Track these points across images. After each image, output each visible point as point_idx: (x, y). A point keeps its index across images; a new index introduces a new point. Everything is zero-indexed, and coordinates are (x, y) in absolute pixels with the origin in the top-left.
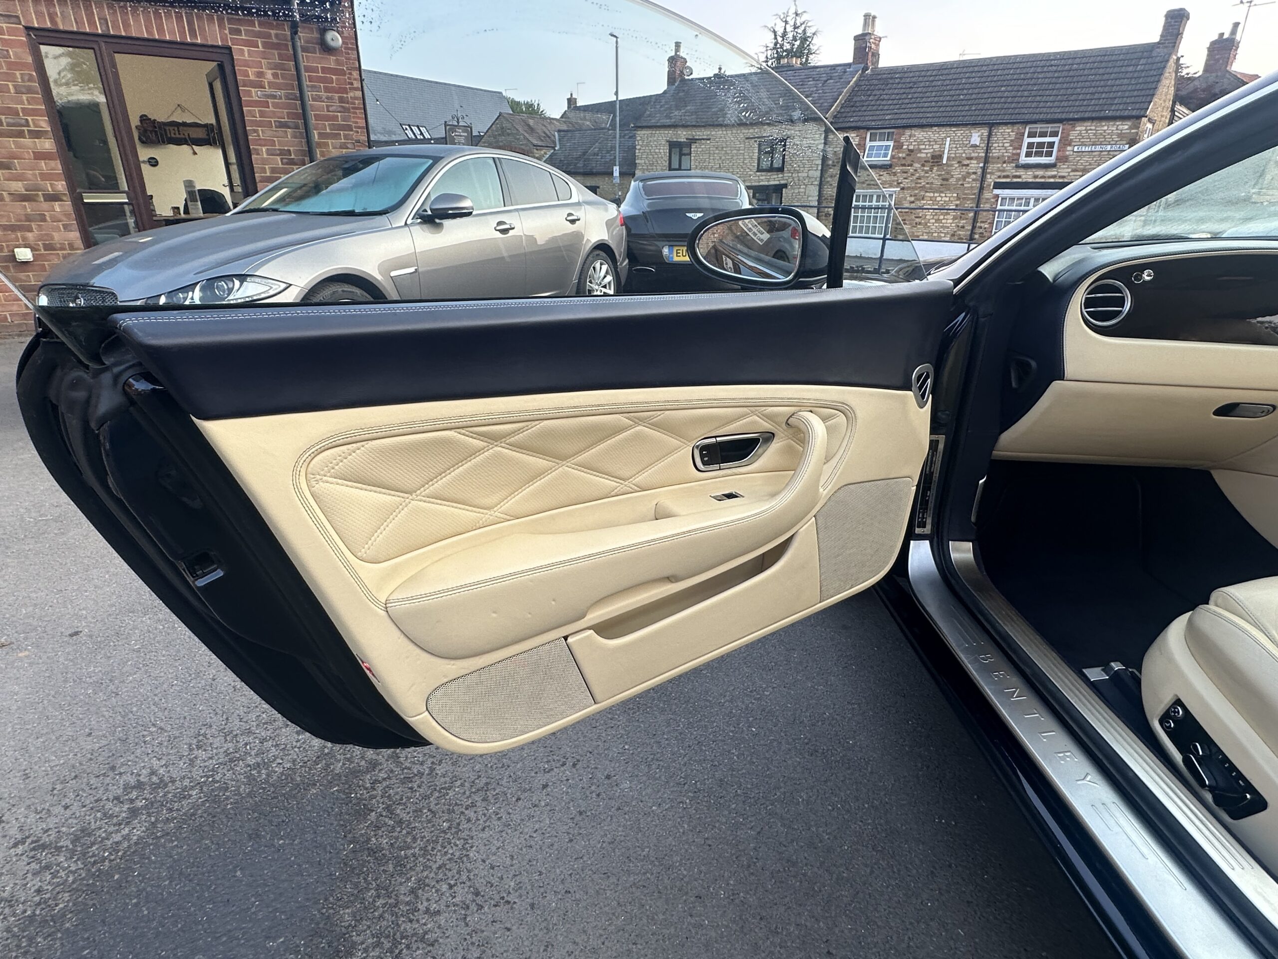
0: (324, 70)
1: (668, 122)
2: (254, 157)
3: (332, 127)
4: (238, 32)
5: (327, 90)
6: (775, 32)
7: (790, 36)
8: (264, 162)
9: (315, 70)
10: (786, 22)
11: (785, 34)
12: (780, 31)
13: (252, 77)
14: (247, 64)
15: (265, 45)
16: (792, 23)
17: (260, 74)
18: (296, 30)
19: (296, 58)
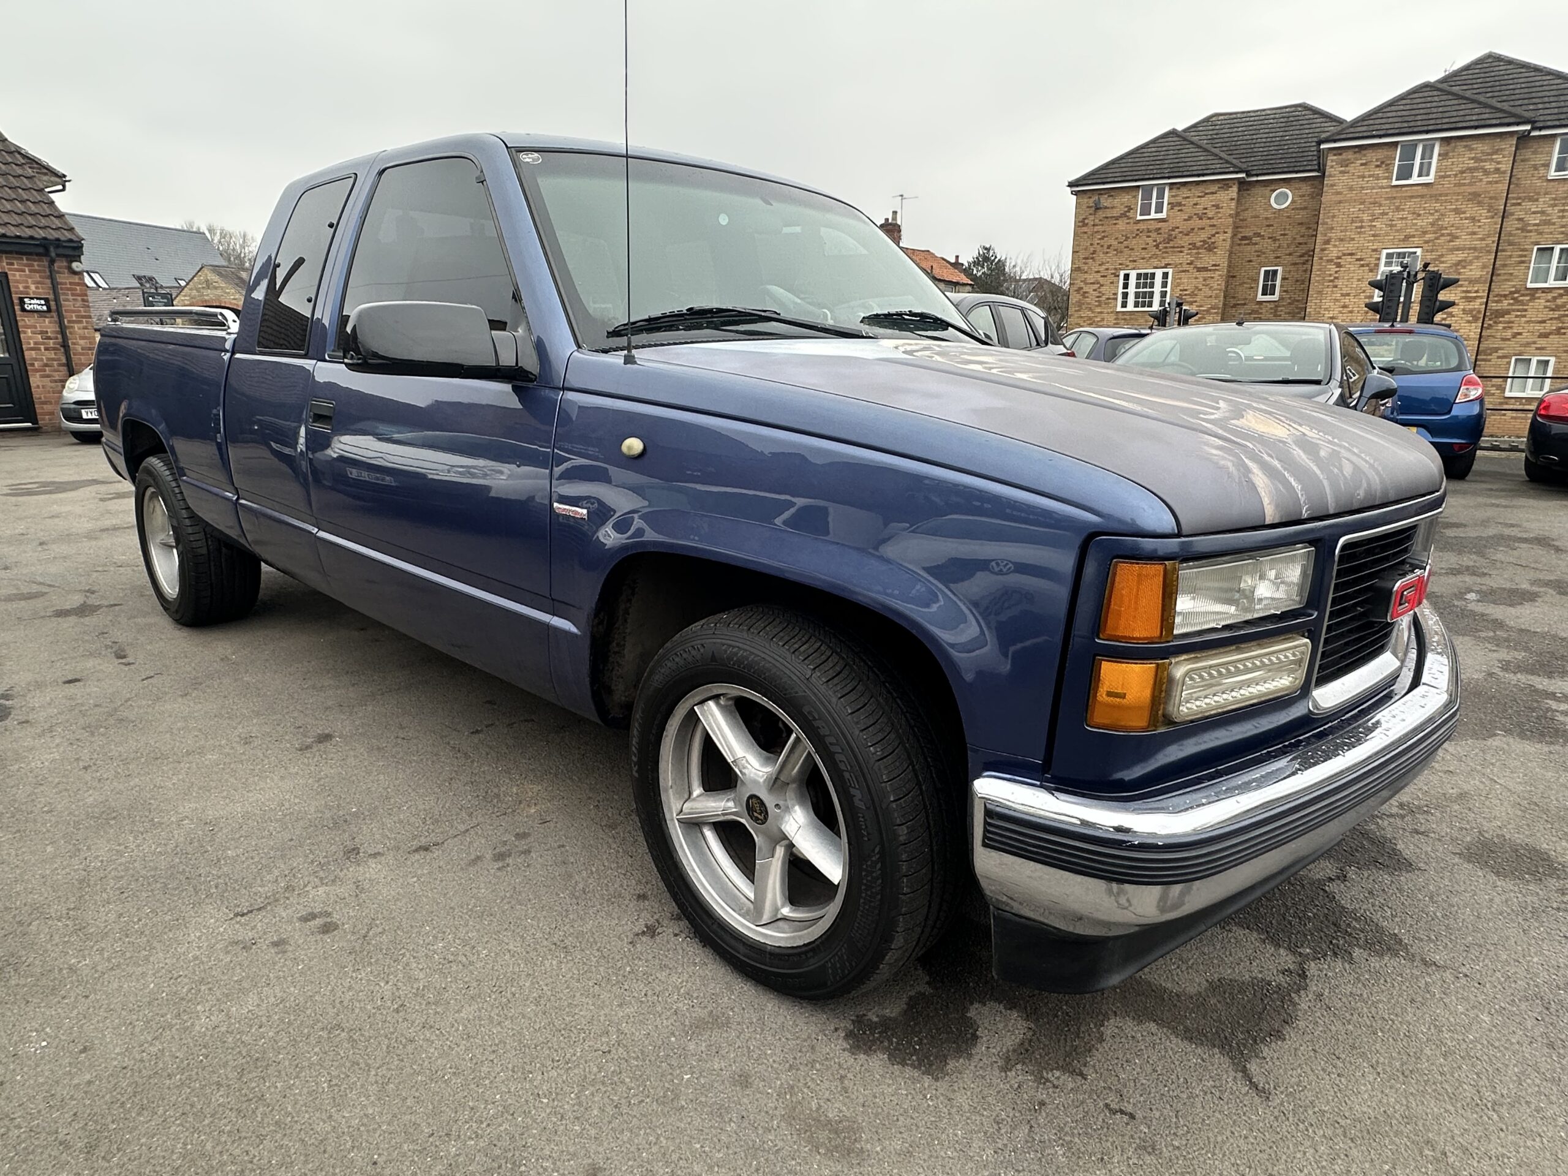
0: (71, 283)
2: (22, 336)
3: (77, 316)
4: (12, 264)
5: (73, 295)
8: (30, 338)
9: (65, 283)
13: (21, 289)
14: (18, 282)
15: (30, 271)
17: (27, 287)
18: (52, 262)
19: (52, 278)
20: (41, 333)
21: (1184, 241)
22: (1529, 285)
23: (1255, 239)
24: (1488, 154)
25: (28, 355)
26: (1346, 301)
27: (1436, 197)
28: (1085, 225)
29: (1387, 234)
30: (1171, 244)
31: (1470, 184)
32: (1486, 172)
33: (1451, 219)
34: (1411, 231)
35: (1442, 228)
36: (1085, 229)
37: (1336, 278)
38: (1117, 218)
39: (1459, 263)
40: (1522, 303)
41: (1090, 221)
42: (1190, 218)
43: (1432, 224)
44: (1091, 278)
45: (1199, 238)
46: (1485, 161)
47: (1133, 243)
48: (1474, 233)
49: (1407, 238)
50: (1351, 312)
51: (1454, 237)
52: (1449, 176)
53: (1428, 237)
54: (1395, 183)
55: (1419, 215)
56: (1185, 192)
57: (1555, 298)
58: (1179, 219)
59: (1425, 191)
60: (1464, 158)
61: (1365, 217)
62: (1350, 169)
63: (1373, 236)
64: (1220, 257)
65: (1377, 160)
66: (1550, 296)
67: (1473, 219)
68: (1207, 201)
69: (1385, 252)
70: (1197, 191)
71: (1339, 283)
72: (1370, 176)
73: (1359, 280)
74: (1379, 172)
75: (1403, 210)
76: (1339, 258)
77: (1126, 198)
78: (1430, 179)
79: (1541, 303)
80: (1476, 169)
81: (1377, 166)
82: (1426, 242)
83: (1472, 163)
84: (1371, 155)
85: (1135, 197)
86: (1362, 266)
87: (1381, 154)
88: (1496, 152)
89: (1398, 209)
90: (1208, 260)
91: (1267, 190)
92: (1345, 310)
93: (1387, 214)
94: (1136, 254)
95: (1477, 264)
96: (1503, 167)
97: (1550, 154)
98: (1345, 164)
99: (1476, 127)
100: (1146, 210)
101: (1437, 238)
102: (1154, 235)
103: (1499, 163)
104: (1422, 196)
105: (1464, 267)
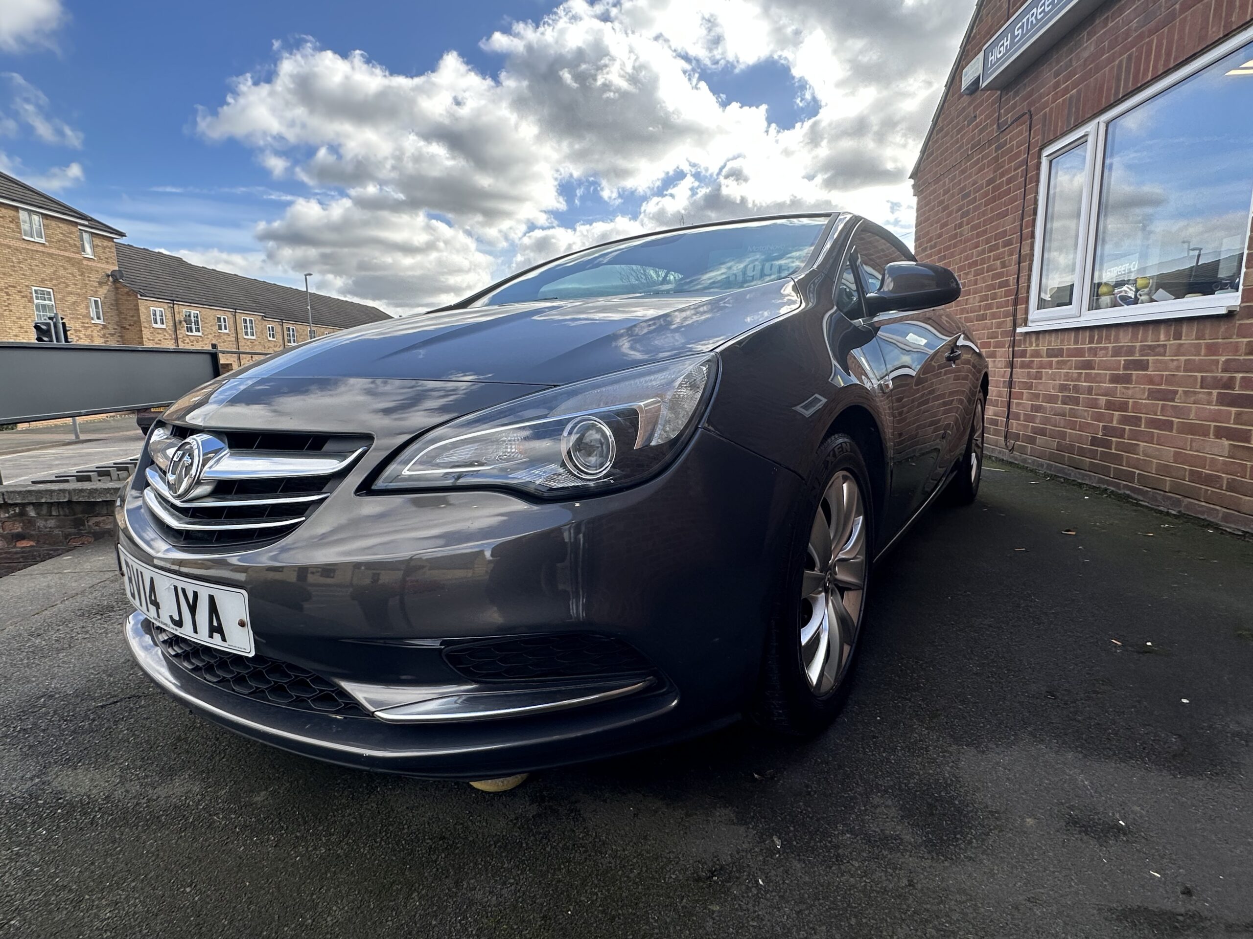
24: (68, 233)
26: (21, 322)
29: (31, 276)
31: (65, 251)
32: (71, 245)
33: (62, 272)
34: (42, 276)
35: (59, 277)
37: (9, 304)
39: (74, 303)
40: (91, 332)
43: (54, 274)
46: (68, 237)
48: (75, 284)
49: (43, 280)
50: (26, 332)
51: (67, 286)
52: (53, 242)
53: (55, 282)
54: (23, 237)
55: (45, 265)
57: (100, 330)
59: (43, 248)
63: (23, 275)
65: (10, 217)
67: (72, 274)
69: (34, 288)
71: (12, 308)
72: (8, 228)
73: (24, 308)
75: (35, 260)
76: (6, 288)
78: (43, 241)
80: (64, 241)
81: (10, 222)
82: (55, 285)
83: (61, 237)
86: (23, 297)
87: (11, 213)
88: (71, 233)
92: (22, 330)
93: (26, 260)
101: (59, 284)
103: (74, 240)
104: (43, 252)
105: (78, 306)
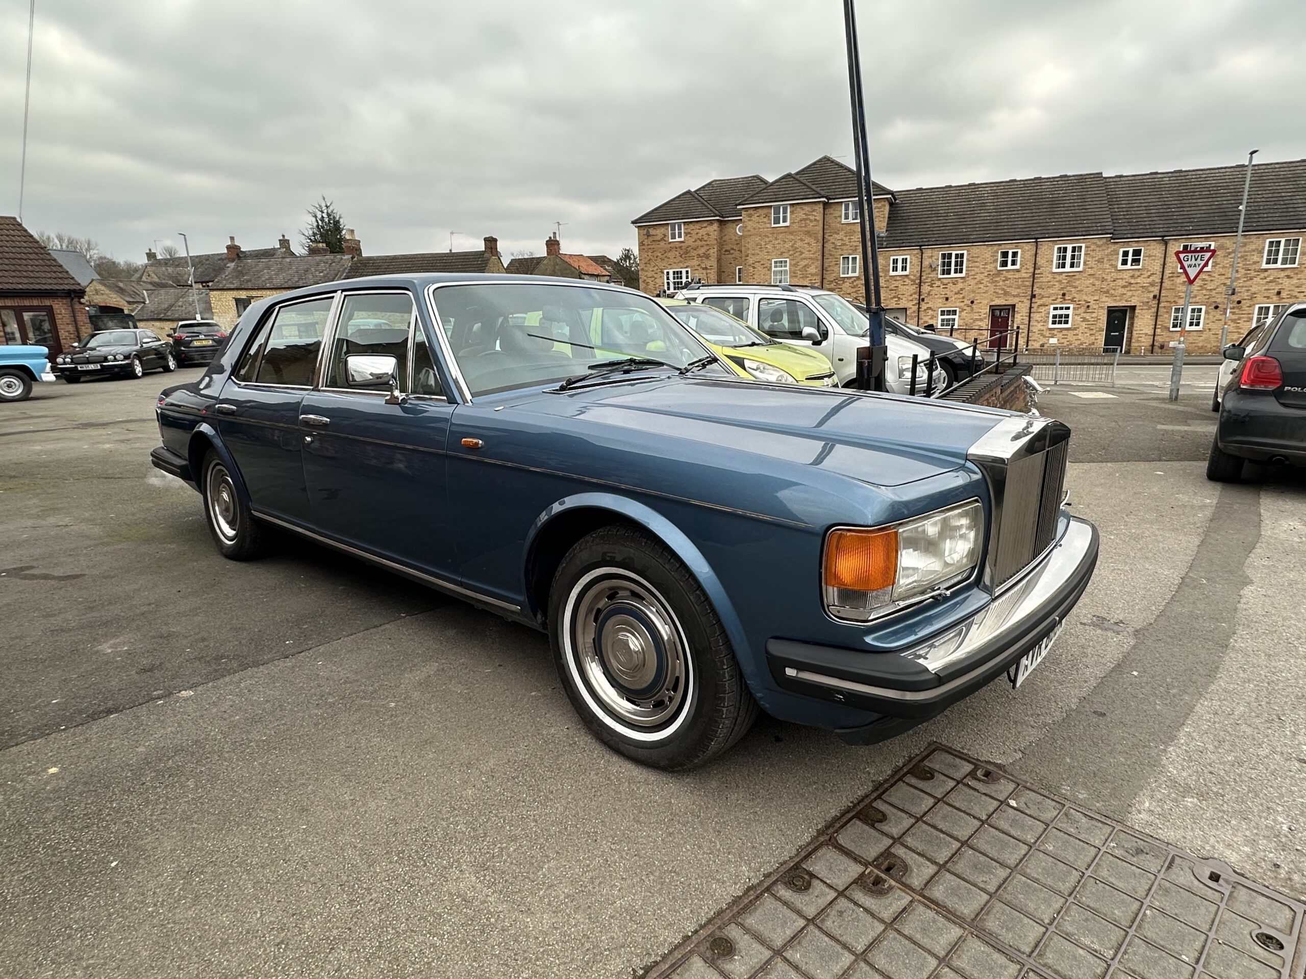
1: (232, 286)
4: (55, 301)
6: (316, 217)
7: (327, 220)
10: (322, 212)
11: (322, 219)
12: (319, 216)
15: (62, 304)
16: (325, 211)
17: (62, 312)
18: (72, 299)
19: (72, 306)
20: (68, 331)
21: (694, 253)
22: (842, 276)
23: (732, 251)
24: (811, 212)
25: (62, 341)
27: (791, 233)
28: (644, 245)
29: (773, 252)
30: (688, 255)
31: (806, 226)
32: (811, 221)
33: (799, 244)
34: (783, 250)
35: (796, 248)
36: (643, 247)
37: (753, 274)
38: (659, 241)
39: (805, 266)
40: (839, 285)
41: (646, 242)
42: (695, 241)
43: (792, 246)
44: (650, 274)
45: (702, 251)
46: (811, 215)
47: (669, 255)
48: (810, 251)
49: (782, 253)
51: (802, 253)
52: (796, 223)
53: (791, 253)
54: (773, 226)
55: (786, 242)
56: (691, 227)
57: (853, 282)
58: (690, 242)
59: (786, 229)
60: (801, 213)
61: (763, 243)
62: (753, 218)
63: (767, 252)
64: (713, 262)
65: (764, 214)
66: (850, 281)
67: (810, 244)
68: (703, 232)
69: (773, 260)
70: (697, 226)
71: (755, 276)
72: (762, 222)
73: (763, 275)
74: (765, 220)
75: (778, 239)
76: (753, 264)
77: (662, 230)
78: (787, 224)
79: (847, 284)
80: (805, 220)
81: (764, 217)
82: (790, 255)
83: (804, 216)
84: (761, 211)
85: (667, 229)
86: (764, 268)
87: (765, 211)
88: (814, 211)
89: (776, 239)
90: (708, 263)
91: (734, 225)
93: (772, 241)
94: (672, 260)
95: (813, 266)
96: (818, 218)
97: (841, 211)
98: (750, 216)
99: (802, 199)
100: (673, 237)
101: (795, 253)
102: (678, 250)
103: (816, 216)
104: (786, 233)
105: (808, 268)
